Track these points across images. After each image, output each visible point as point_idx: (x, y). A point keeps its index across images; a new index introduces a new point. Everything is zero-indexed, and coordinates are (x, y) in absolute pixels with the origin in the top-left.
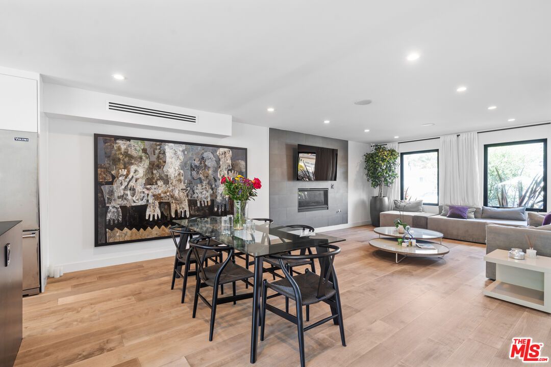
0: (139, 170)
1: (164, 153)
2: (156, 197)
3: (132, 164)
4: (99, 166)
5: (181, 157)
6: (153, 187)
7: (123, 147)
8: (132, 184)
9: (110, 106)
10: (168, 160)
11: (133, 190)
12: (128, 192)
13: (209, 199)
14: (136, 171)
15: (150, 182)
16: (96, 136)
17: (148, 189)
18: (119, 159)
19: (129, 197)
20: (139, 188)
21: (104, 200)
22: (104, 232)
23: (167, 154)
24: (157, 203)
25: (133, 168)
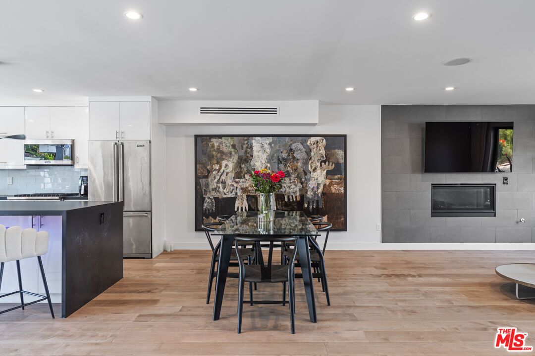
0: (229, 165)
1: (251, 147)
2: (244, 190)
3: (223, 159)
4: (198, 162)
5: (268, 150)
6: (242, 180)
7: (216, 145)
8: (223, 177)
9: (201, 111)
10: (255, 154)
11: (224, 183)
12: (220, 185)
13: (298, 194)
14: (226, 166)
15: (239, 175)
16: (196, 137)
17: (237, 183)
18: (213, 156)
19: (221, 190)
20: (229, 182)
21: (202, 192)
22: (201, 219)
23: (255, 148)
24: (245, 196)
25: (224, 163)
